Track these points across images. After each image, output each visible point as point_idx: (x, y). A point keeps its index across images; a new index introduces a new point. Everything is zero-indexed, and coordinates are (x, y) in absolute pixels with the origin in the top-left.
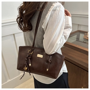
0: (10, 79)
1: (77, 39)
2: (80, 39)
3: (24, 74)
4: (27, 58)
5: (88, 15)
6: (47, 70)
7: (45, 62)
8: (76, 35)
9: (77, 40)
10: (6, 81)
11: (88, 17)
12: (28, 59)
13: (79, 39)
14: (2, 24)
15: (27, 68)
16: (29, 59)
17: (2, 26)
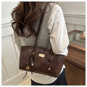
0: (9, 79)
2: (76, 38)
3: (26, 74)
4: (30, 58)
5: (85, 15)
6: (49, 69)
7: (47, 62)
8: (73, 35)
10: (5, 81)
11: (85, 17)
14: (2, 25)
16: (31, 59)
17: (2, 27)
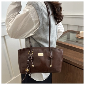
1: (67, 38)
5: (83, 16)
9: (67, 40)
11: (83, 18)
12: (30, 61)
13: (69, 39)
15: (29, 69)
